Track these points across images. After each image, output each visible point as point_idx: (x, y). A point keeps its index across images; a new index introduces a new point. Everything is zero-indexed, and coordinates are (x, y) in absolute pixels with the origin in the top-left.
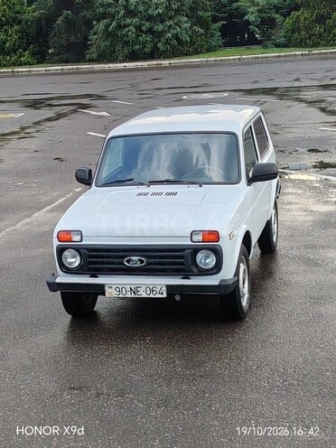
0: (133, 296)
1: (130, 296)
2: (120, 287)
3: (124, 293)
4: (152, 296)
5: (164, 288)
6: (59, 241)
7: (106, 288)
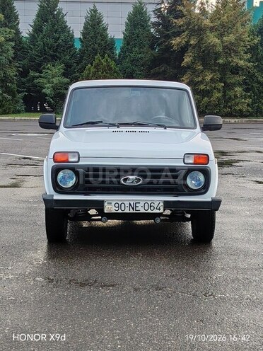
0: (132, 211)
1: (129, 212)
2: (120, 203)
3: (123, 209)
4: (149, 211)
5: (162, 204)
6: (55, 162)
7: (106, 204)
